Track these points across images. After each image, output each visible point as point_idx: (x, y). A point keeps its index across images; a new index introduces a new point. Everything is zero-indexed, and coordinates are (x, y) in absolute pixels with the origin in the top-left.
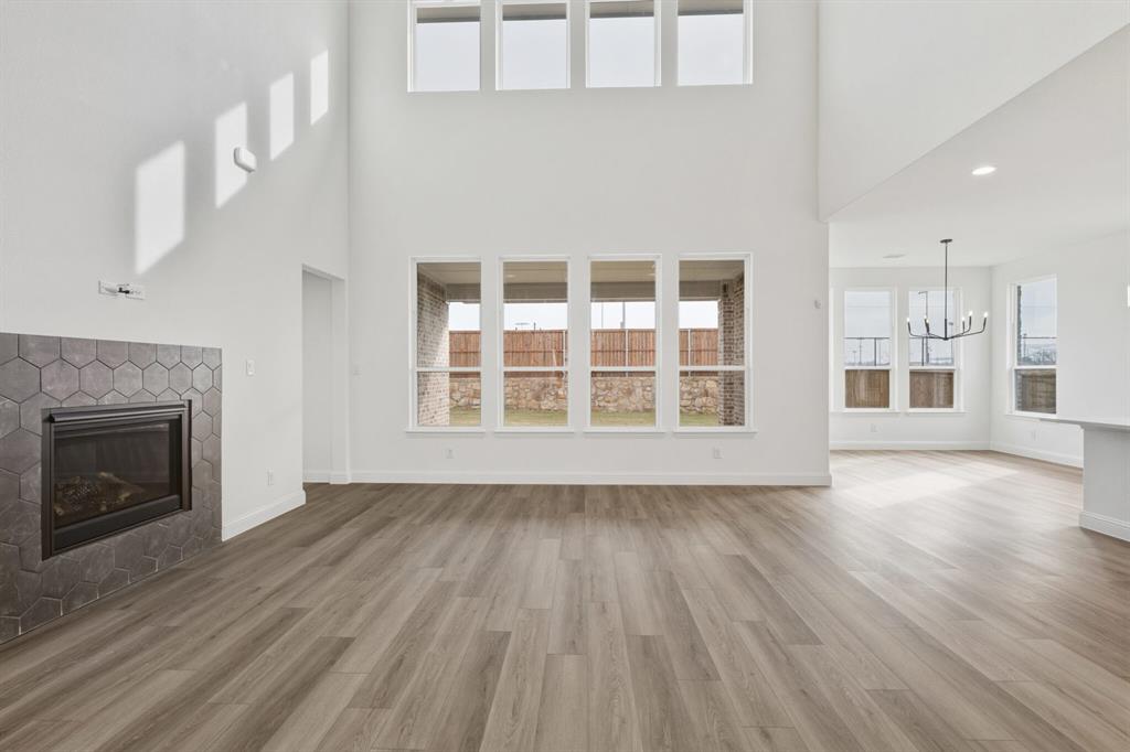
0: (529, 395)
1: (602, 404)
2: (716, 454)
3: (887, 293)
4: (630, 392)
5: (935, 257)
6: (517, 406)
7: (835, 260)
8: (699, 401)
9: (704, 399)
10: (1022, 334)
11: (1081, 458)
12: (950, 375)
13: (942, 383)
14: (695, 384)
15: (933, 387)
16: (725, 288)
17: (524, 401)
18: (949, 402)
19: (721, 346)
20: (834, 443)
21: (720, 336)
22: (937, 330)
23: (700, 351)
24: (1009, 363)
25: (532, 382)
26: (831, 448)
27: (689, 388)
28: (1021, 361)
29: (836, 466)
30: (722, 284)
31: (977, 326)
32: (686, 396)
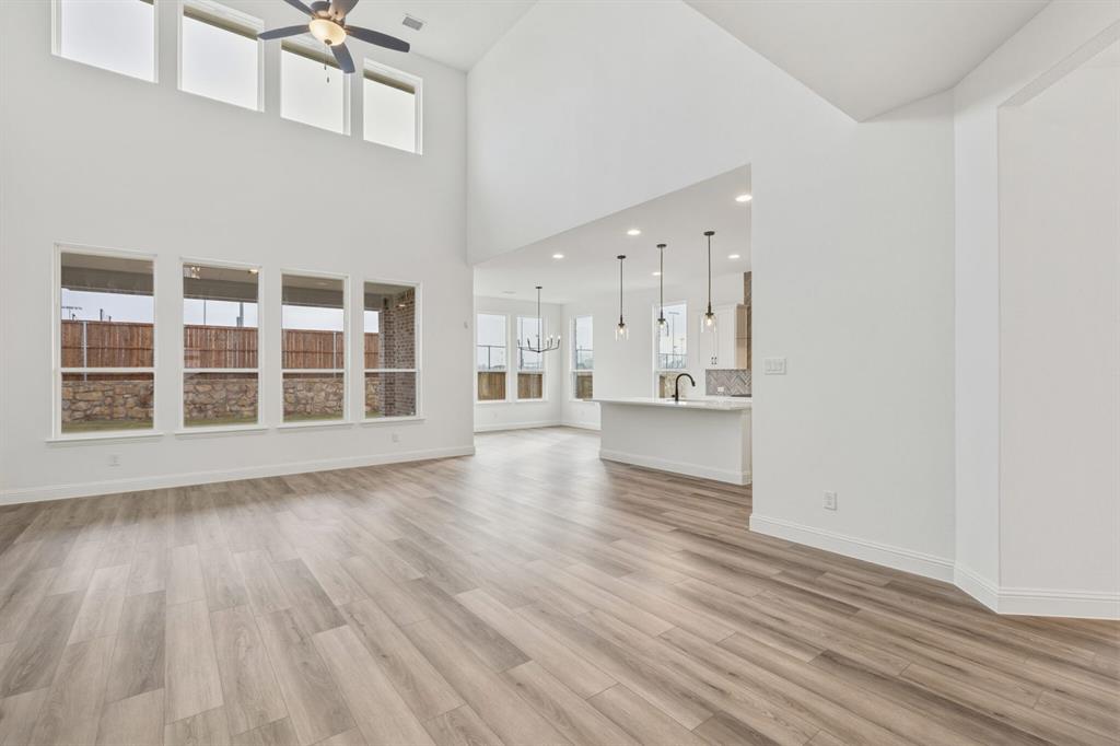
0: (131, 401)
1: (234, 408)
2: (395, 439)
3: (504, 318)
5: (533, 296)
6: (111, 415)
7: (477, 291)
10: (578, 347)
11: (599, 425)
12: (540, 376)
13: (536, 381)
15: (531, 384)
16: (386, 301)
17: (121, 409)
18: (540, 394)
19: (381, 351)
20: (477, 427)
21: (381, 343)
22: (534, 345)
24: (571, 368)
25: (135, 386)
26: (475, 430)
28: (577, 366)
29: (477, 441)
30: (382, 298)
31: (555, 345)
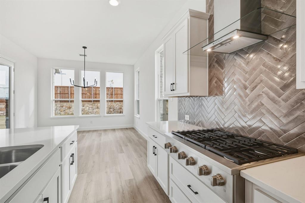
4: (70, 108)
8: (95, 110)
9: (97, 109)
14: (94, 105)
23: (96, 94)
27: (92, 106)
32: (90, 109)
